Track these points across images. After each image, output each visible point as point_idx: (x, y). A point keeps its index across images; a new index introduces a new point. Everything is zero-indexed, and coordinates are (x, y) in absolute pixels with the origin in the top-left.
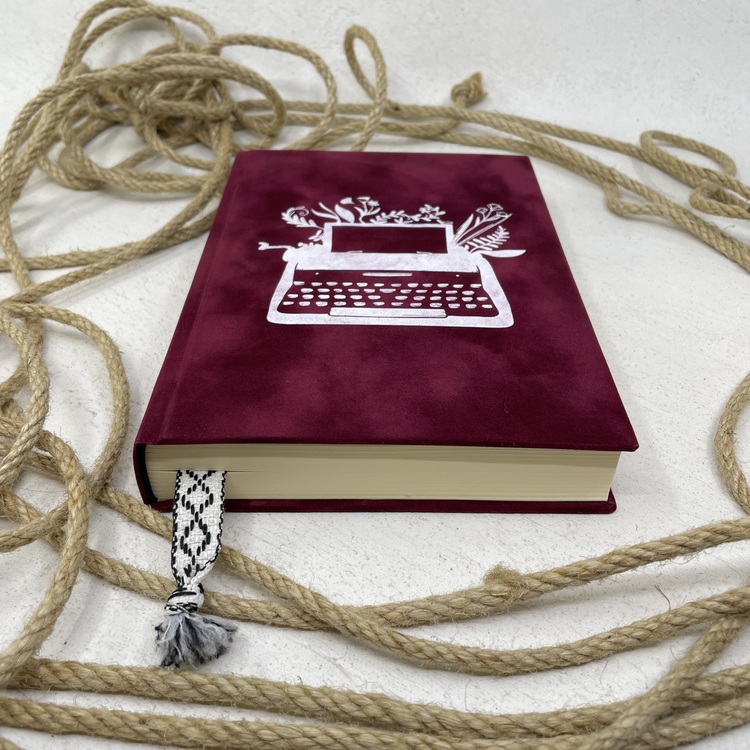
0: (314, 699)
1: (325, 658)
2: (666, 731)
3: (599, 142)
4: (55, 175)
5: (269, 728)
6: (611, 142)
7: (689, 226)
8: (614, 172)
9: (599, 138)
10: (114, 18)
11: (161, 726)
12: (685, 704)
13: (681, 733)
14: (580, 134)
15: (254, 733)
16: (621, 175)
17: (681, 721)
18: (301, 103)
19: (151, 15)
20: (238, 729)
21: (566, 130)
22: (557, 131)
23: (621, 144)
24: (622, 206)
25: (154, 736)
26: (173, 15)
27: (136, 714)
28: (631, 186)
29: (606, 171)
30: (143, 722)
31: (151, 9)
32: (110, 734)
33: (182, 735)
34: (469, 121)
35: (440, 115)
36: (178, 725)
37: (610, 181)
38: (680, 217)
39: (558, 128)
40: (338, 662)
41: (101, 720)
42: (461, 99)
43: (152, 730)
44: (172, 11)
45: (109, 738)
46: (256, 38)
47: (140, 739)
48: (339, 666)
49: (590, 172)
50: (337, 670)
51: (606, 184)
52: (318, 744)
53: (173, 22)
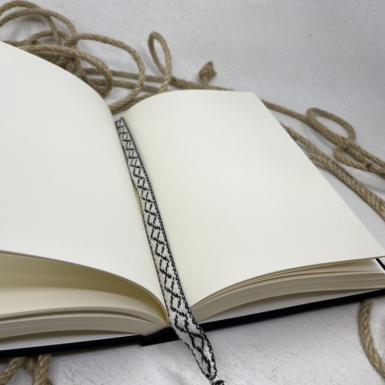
3: (285, 112)
6: (291, 112)
7: (332, 169)
9: (285, 109)
10: (16, 13)
14: (276, 106)
16: (293, 132)
19: (38, 14)
21: (268, 103)
23: (297, 114)
26: (51, 16)
28: (299, 139)
31: (38, 11)
38: (328, 163)
46: (99, 37)
53: (51, 20)
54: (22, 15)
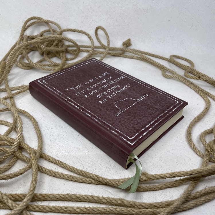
0: (106, 200)
1: (107, 191)
2: (185, 206)
3: (160, 57)
4: (19, 65)
5: (96, 208)
6: (163, 58)
7: (183, 81)
8: (164, 67)
9: (160, 56)
10: (33, 22)
11: (70, 209)
12: (189, 199)
13: (189, 206)
14: (155, 55)
15: (92, 209)
16: (165, 67)
17: (188, 204)
18: (83, 45)
19: (43, 22)
20: (89, 208)
21: (151, 54)
22: (149, 54)
23: (165, 58)
24: (166, 75)
25: (69, 211)
26: (49, 22)
27: (64, 207)
28: (168, 70)
29: (162, 66)
30: (66, 208)
31: (43, 21)
32: (58, 212)
33: (75, 211)
34: (127, 52)
35: (120, 50)
36: (75, 208)
37: (163, 69)
38: (181, 79)
39: (150, 53)
40: (110, 192)
41: (56, 208)
42: (125, 45)
43: (68, 210)
44: (49, 21)
45: (58, 213)
46: (72, 29)
47: (65, 212)
48: (110, 193)
49: (158, 66)
50: (110, 194)
51: (162, 69)
52: (107, 211)
53: (49, 24)
54: (36, 23)
